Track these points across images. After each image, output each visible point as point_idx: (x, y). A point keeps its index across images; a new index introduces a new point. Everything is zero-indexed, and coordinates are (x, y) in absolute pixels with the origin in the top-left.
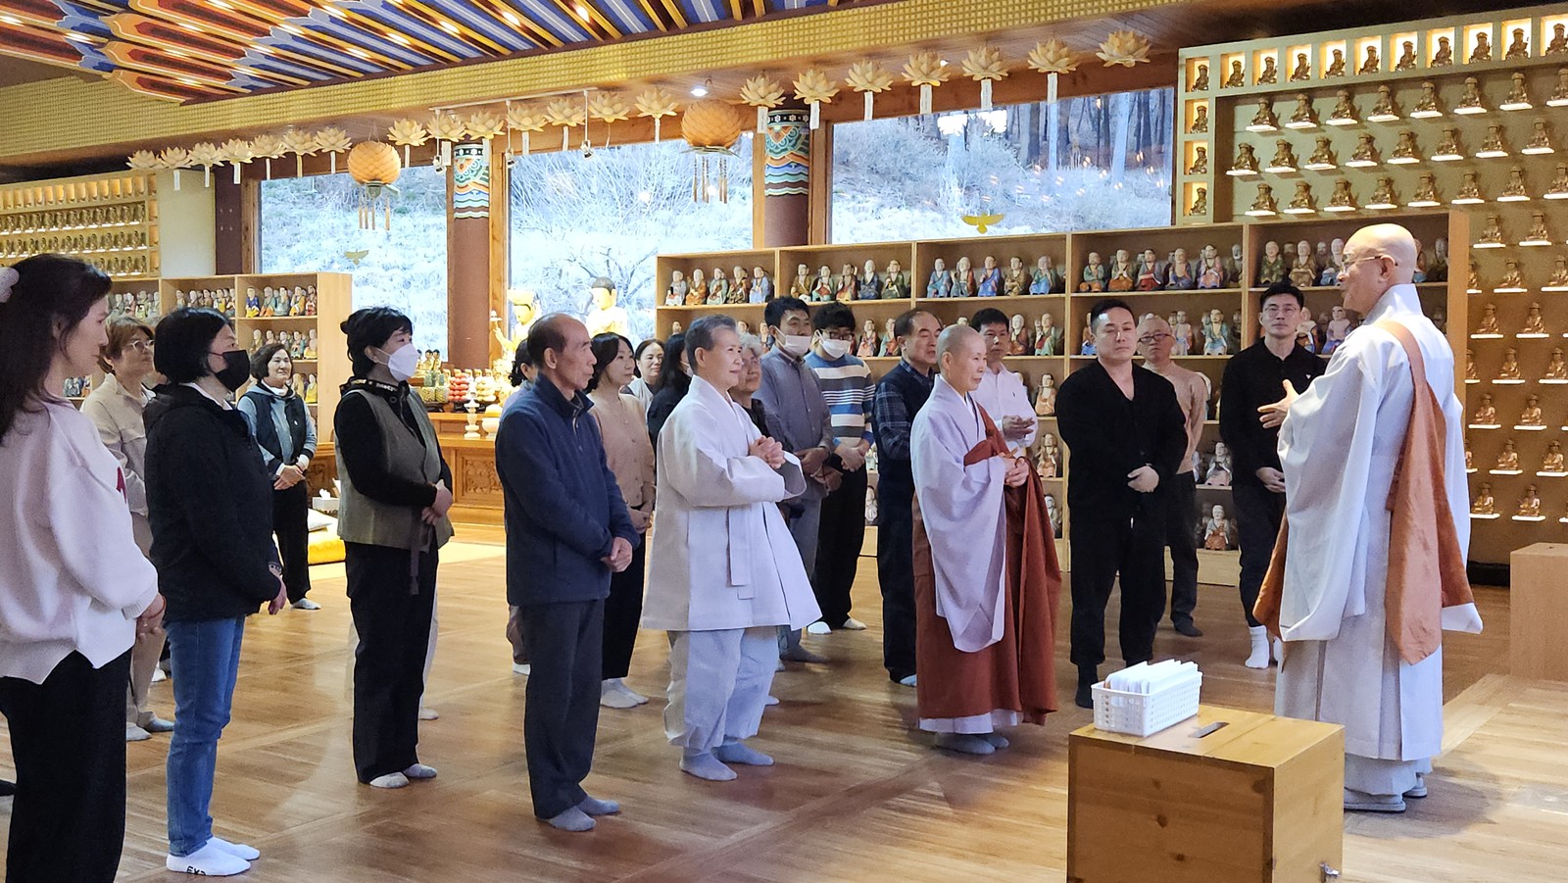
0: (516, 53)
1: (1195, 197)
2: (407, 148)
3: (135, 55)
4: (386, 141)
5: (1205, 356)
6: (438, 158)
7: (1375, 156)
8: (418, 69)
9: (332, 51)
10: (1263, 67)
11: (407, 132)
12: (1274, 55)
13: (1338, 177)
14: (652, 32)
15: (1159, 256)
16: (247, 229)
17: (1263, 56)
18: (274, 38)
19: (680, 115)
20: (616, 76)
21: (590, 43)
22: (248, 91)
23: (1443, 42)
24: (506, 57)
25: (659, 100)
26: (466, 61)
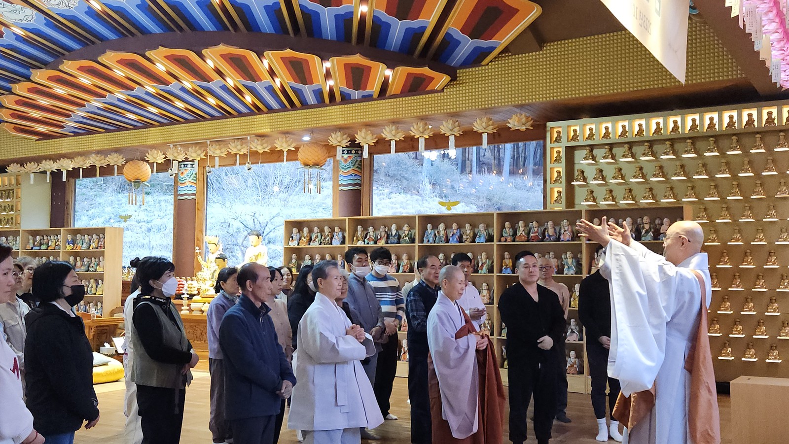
0: (213, 118)
1: (556, 195)
2: (155, 164)
3: (13, 115)
4: (144, 160)
5: (565, 275)
6: (171, 169)
7: (643, 177)
8: (162, 124)
9: (118, 115)
10: (588, 132)
11: (155, 156)
12: (593, 127)
13: (626, 187)
14: (284, 108)
15: (540, 224)
16: (68, 203)
17: (588, 127)
18: (87, 108)
19: (297, 149)
20: (265, 130)
21: (252, 113)
22: (73, 134)
23: (675, 122)
24: (208, 120)
25: (287, 142)
26: (187, 121)
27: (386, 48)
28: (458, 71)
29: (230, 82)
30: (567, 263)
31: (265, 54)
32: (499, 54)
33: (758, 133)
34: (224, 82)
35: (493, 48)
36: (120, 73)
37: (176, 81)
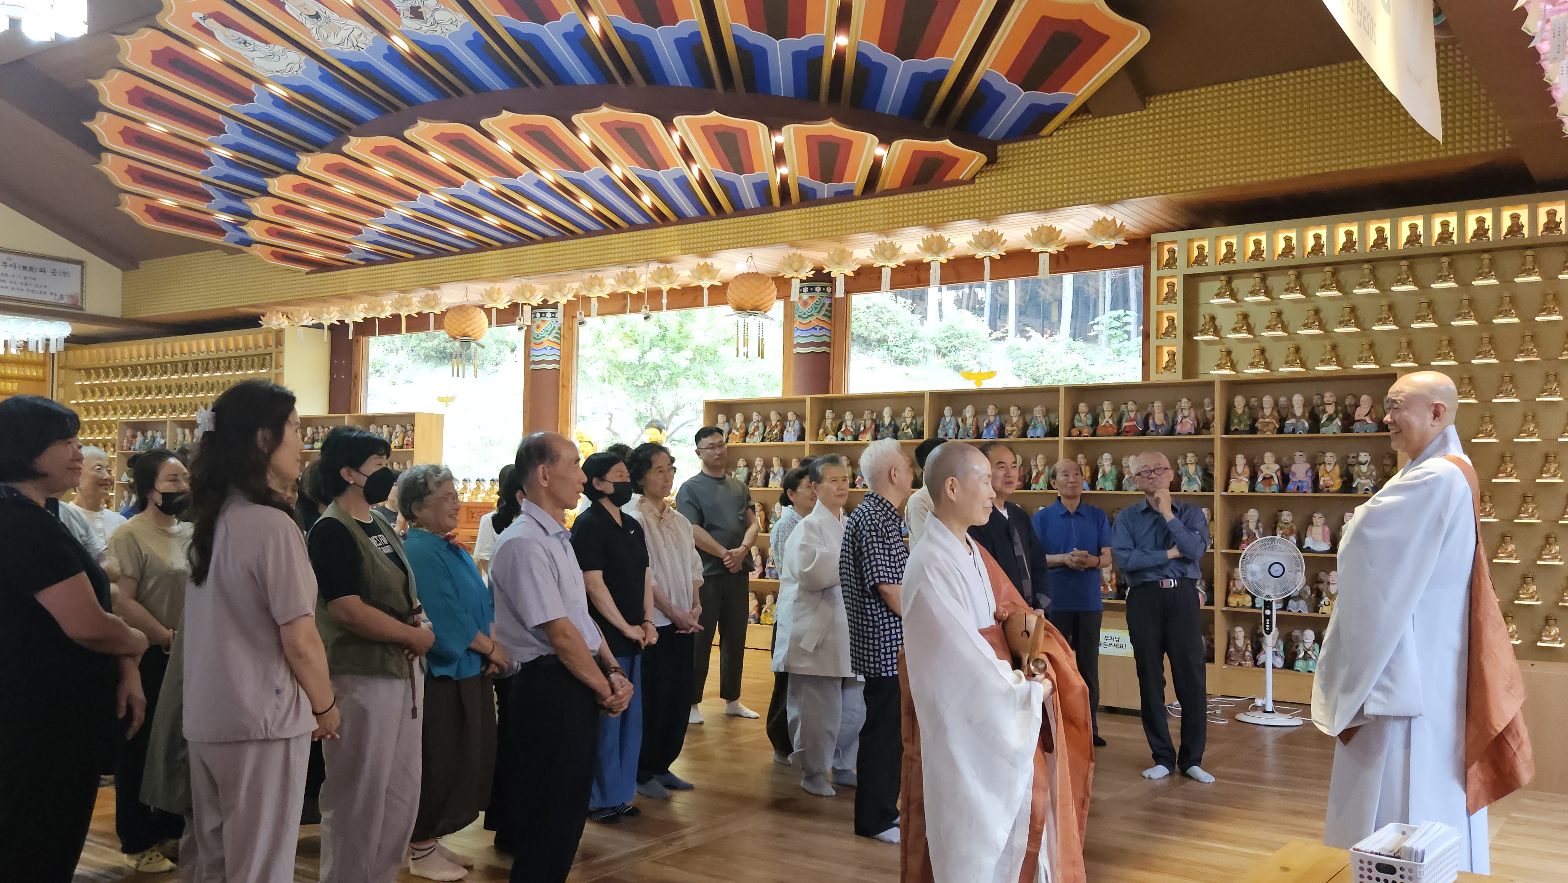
0: (589, 233)
1: (1166, 358)
2: (494, 312)
3: (270, 232)
5: (1182, 493)
7: (1322, 326)
8: (504, 245)
9: (436, 230)
10: (1224, 250)
11: (494, 297)
12: (1234, 241)
13: (1290, 343)
14: (704, 216)
15: (1140, 407)
16: (356, 377)
17: (1223, 242)
18: (388, 218)
19: (726, 284)
20: (674, 253)
21: (651, 225)
22: (363, 263)
23: (1380, 231)
24: (582, 237)
25: (708, 272)
26: (546, 239)
27: (877, 109)
28: (1000, 148)
29: (618, 172)
30: (1187, 472)
31: (676, 120)
32: (1072, 115)
33: (1531, 247)
34: (608, 172)
35: (1062, 107)
36: (438, 157)
37: (529, 171)
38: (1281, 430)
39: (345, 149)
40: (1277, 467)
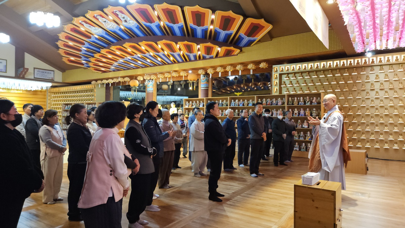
0: (159, 65)
1: (276, 90)
2: (140, 81)
3: (94, 65)
4: (136, 79)
6: (145, 82)
7: (306, 83)
8: (142, 67)
9: (128, 64)
10: (287, 69)
11: (140, 78)
12: (289, 67)
13: (300, 87)
14: (183, 62)
15: (271, 100)
16: (111, 94)
17: (287, 67)
18: (118, 62)
19: (187, 75)
20: (177, 69)
21: (172, 63)
22: (113, 71)
23: (317, 65)
24: (158, 66)
25: (184, 73)
26: (151, 66)
27: (218, 41)
28: (243, 48)
29: (166, 53)
31: (178, 43)
32: (257, 42)
33: (346, 68)
34: (164, 53)
35: (255, 40)
37: (148, 53)
38: (298, 104)
39: (110, 48)
40: (298, 111)
